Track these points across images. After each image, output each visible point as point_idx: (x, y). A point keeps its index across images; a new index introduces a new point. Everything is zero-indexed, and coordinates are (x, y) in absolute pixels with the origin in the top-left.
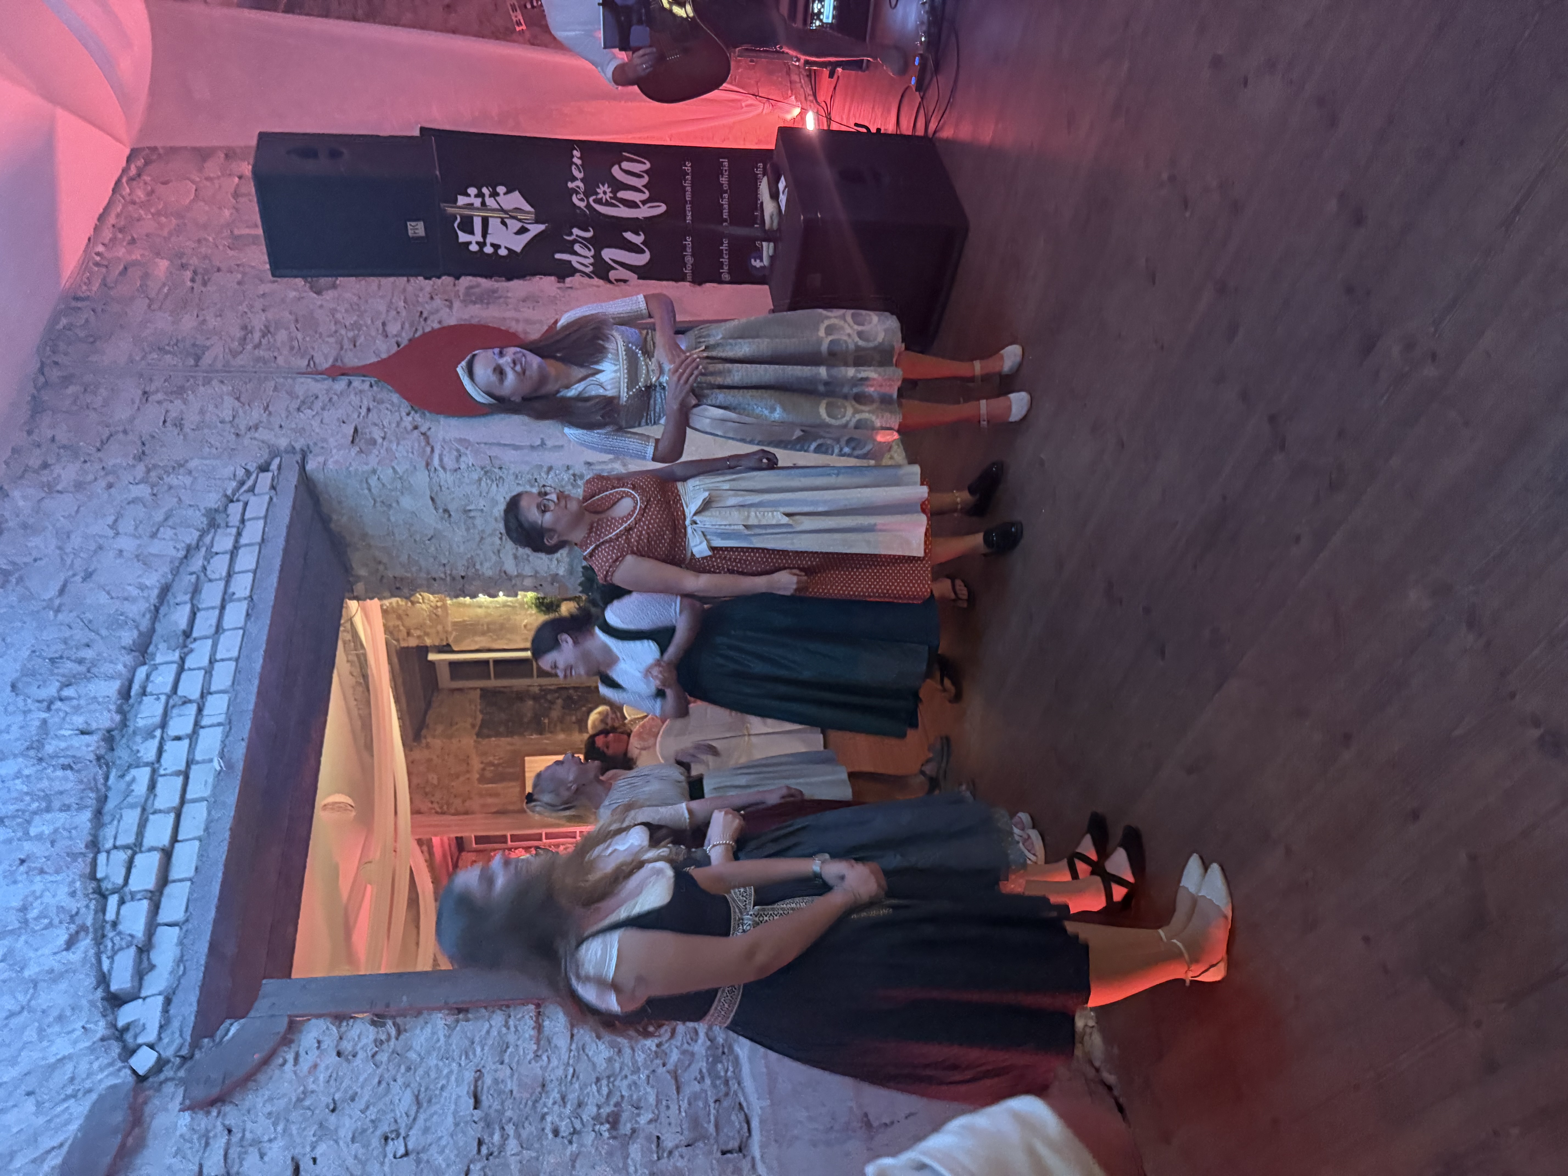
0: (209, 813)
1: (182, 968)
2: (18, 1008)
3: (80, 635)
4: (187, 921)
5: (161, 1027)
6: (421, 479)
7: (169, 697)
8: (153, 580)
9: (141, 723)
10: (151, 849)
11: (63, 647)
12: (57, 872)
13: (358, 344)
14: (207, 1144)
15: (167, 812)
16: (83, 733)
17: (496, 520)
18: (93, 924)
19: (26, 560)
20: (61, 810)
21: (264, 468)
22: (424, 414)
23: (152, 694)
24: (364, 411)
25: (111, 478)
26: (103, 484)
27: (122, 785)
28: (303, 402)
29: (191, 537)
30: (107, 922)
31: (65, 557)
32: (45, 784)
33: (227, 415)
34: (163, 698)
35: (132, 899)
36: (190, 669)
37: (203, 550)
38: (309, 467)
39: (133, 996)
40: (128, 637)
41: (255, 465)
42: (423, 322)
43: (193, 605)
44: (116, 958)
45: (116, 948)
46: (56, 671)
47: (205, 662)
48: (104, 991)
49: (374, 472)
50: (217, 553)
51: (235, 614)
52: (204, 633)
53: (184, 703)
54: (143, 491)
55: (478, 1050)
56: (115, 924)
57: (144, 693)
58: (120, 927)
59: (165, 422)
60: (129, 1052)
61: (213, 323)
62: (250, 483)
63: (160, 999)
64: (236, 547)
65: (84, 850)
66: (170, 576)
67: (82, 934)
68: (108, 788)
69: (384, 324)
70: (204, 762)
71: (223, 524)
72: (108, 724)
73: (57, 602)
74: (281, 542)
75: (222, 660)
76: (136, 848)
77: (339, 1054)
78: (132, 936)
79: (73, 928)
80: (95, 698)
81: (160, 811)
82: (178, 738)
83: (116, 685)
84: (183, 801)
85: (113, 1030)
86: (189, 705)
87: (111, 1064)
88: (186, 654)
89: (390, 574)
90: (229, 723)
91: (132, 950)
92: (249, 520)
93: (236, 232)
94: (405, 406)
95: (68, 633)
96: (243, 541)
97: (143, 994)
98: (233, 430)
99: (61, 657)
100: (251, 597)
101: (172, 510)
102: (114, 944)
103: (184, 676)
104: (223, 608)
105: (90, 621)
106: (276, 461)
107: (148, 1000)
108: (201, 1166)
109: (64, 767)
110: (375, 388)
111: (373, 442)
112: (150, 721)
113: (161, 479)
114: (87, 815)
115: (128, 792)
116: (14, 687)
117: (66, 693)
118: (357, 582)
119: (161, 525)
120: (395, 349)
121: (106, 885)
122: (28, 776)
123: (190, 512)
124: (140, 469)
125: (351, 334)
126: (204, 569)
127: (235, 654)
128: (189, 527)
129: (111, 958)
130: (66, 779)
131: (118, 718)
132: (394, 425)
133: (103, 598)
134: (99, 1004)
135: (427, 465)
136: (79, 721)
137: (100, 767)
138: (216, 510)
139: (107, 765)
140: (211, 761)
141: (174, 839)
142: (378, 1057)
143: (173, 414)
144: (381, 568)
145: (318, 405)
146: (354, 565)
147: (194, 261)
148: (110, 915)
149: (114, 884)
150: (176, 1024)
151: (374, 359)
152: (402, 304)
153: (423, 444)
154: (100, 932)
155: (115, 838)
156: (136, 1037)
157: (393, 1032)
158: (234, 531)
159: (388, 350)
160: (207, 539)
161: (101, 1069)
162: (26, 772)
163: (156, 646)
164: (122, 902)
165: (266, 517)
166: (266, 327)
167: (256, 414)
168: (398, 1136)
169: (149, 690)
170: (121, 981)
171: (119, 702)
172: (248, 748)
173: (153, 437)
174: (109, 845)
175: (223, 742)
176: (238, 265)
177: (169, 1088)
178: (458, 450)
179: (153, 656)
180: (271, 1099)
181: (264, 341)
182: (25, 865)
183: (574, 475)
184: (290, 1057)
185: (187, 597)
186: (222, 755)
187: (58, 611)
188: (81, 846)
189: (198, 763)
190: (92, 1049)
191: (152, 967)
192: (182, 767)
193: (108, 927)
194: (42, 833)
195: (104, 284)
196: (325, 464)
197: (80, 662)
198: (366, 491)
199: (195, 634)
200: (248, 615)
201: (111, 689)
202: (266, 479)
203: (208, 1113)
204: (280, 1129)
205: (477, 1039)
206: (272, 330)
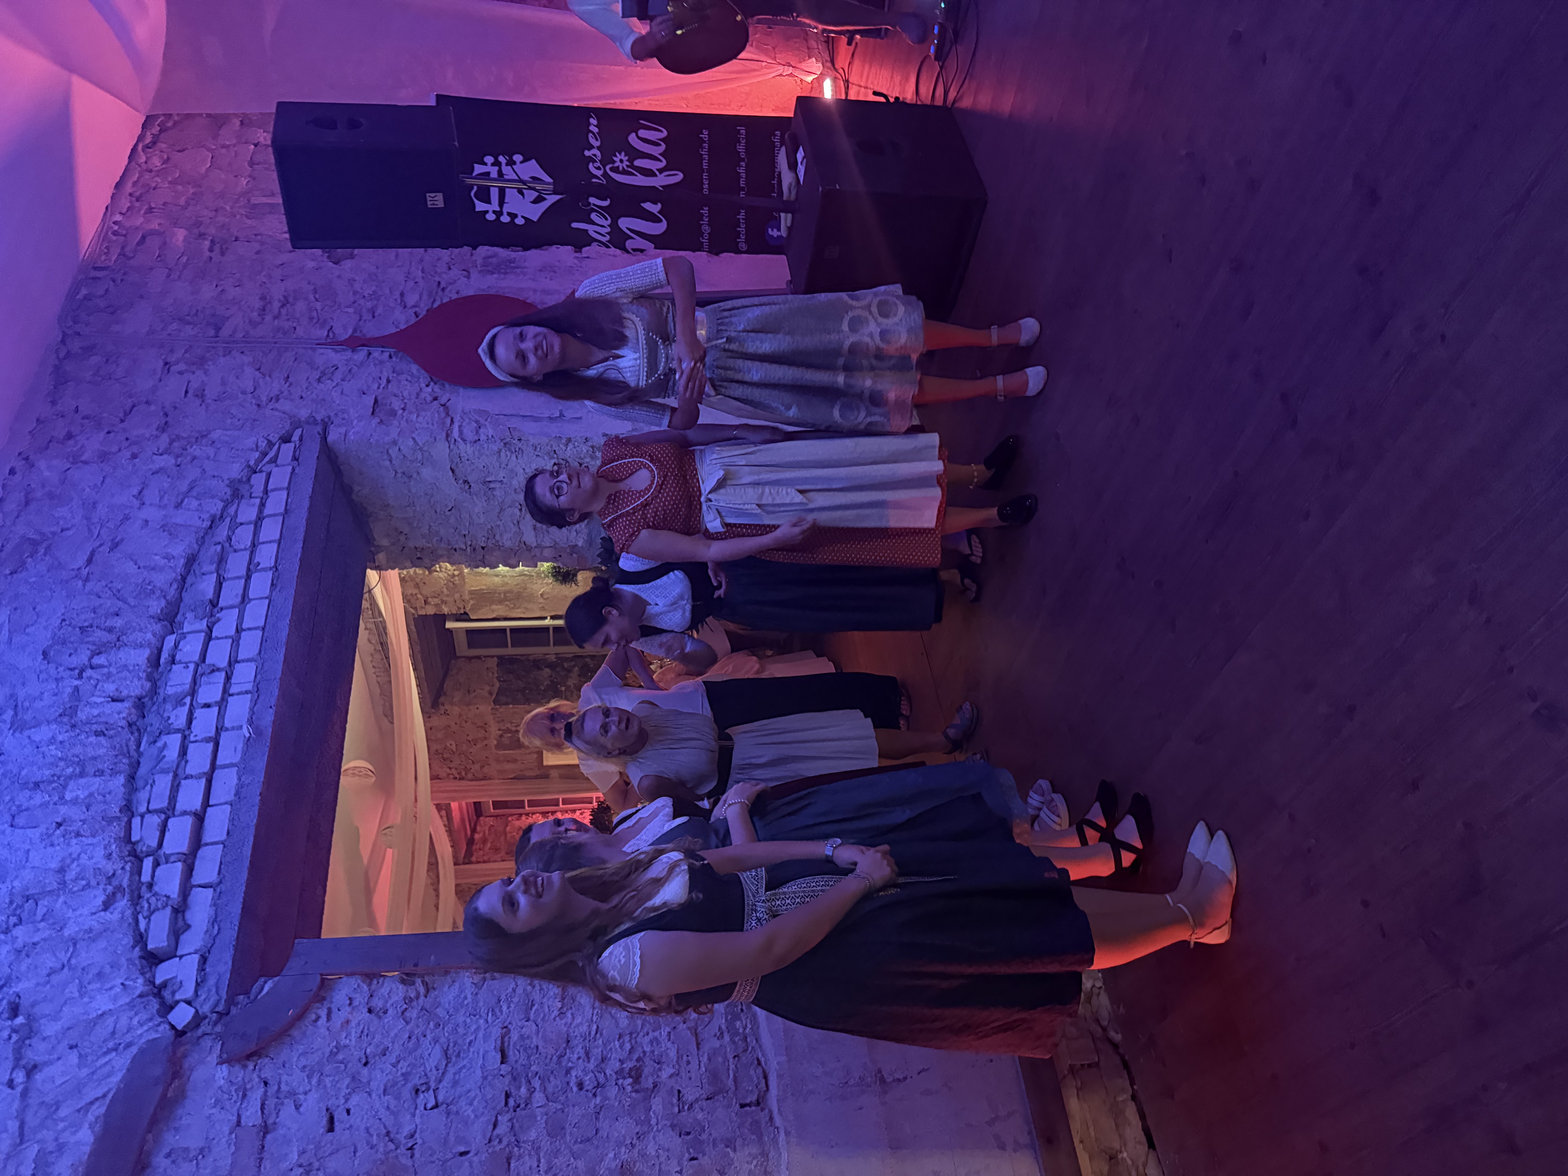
0: (239, 779)
1: (216, 927)
2: (59, 966)
3: (109, 603)
4: (220, 882)
5: (197, 984)
6: (441, 449)
7: (197, 665)
8: (180, 549)
9: (170, 691)
10: (184, 813)
11: (92, 615)
12: (93, 836)
13: (376, 314)
14: (244, 1096)
15: (198, 777)
16: (113, 700)
17: (515, 490)
18: (129, 886)
19: (53, 529)
20: (95, 775)
21: (286, 439)
22: (443, 385)
23: (180, 662)
24: (384, 382)
25: (135, 449)
26: (128, 454)
27: (154, 750)
28: (323, 373)
29: (215, 507)
30: (143, 884)
31: (92, 527)
32: (78, 750)
33: (249, 386)
34: (192, 666)
35: (167, 863)
36: (218, 638)
37: (229, 519)
38: (330, 439)
39: (171, 954)
40: (156, 606)
41: (277, 436)
42: (440, 293)
43: (219, 575)
44: (153, 918)
45: (152, 908)
46: (87, 639)
47: (232, 632)
48: (141, 950)
49: (395, 443)
50: (241, 524)
51: (261, 584)
52: (231, 603)
53: (213, 671)
54: (167, 461)
55: (505, 1008)
56: (150, 886)
57: (173, 661)
58: (156, 888)
59: (186, 392)
60: (167, 1008)
61: (233, 293)
62: (272, 454)
63: (196, 957)
64: (260, 519)
65: (118, 814)
66: (195, 546)
67: (119, 895)
68: (140, 754)
69: (402, 295)
70: (233, 728)
71: (247, 495)
72: (138, 692)
73: (85, 572)
74: (304, 513)
75: (249, 629)
76: (169, 812)
77: (370, 1011)
78: (168, 897)
79: (110, 889)
80: (125, 666)
81: (192, 777)
82: (208, 706)
83: (147, 652)
84: (213, 766)
85: (151, 987)
86: (217, 674)
87: (151, 1019)
88: (214, 624)
89: (411, 544)
90: (257, 691)
91: (169, 910)
92: (273, 490)
93: (254, 201)
94: (424, 378)
95: (98, 602)
96: (266, 512)
97: (179, 953)
98: (254, 401)
99: (91, 626)
100: (276, 567)
101: (194, 481)
102: (150, 904)
103: (211, 643)
104: (248, 578)
105: (119, 591)
106: (298, 432)
107: (184, 959)
108: (239, 1117)
109: (98, 734)
110: (394, 359)
111: (393, 413)
112: (179, 689)
113: (185, 449)
114: (121, 779)
115: (160, 758)
116: (45, 654)
117: (96, 661)
118: (378, 552)
119: (186, 494)
120: (413, 320)
121: (141, 848)
122: (61, 742)
123: (214, 482)
124: (165, 439)
125: (369, 305)
126: (229, 539)
127: (262, 624)
128: (213, 497)
129: (148, 918)
130: (100, 745)
131: (148, 685)
132: (413, 396)
133: (130, 568)
134: (137, 962)
135: (447, 436)
136: (110, 688)
137: (132, 733)
138: (240, 481)
139: (138, 730)
140: (241, 727)
141: (206, 804)
142: (407, 1014)
143: (194, 385)
144: (402, 538)
145: (338, 376)
146: (376, 536)
147: (212, 230)
148: (146, 877)
149: (149, 846)
150: (212, 981)
151: (393, 330)
152: (420, 274)
153: (443, 415)
154: (136, 893)
155: (149, 803)
156: (173, 993)
157: (422, 990)
158: (258, 501)
159: (407, 321)
160: (232, 510)
161: (141, 1025)
162: (60, 738)
163: (184, 615)
164: (157, 864)
165: (288, 488)
166: (285, 297)
167: (276, 385)
168: (428, 1089)
169: (178, 658)
170: (158, 940)
171: (149, 670)
172: (277, 714)
173: (175, 408)
174: (143, 809)
175: (252, 709)
176: (256, 235)
177: (207, 1042)
178: (477, 422)
179: (181, 625)
180: (304, 1054)
181: (284, 311)
182: (62, 828)
183: (593, 447)
184: (323, 1013)
185: (213, 567)
186: (250, 722)
187: (87, 580)
188: (115, 810)
189: (227, 729)
190: (131, 1005)
191: (189, 927)
192: (212, 734)
193: (144, 888)
194: (77, 797)
195: (122, 254)
196: (345, 435)
197: (110, 630)
198: (387, 463)
199: (222, 603)
200: (272, 584)
201: (140, 657)
202: (288, 449)
203: (245, 1067)
204: (314, 1081)
205: (503, 997)
206: (291, 300)
